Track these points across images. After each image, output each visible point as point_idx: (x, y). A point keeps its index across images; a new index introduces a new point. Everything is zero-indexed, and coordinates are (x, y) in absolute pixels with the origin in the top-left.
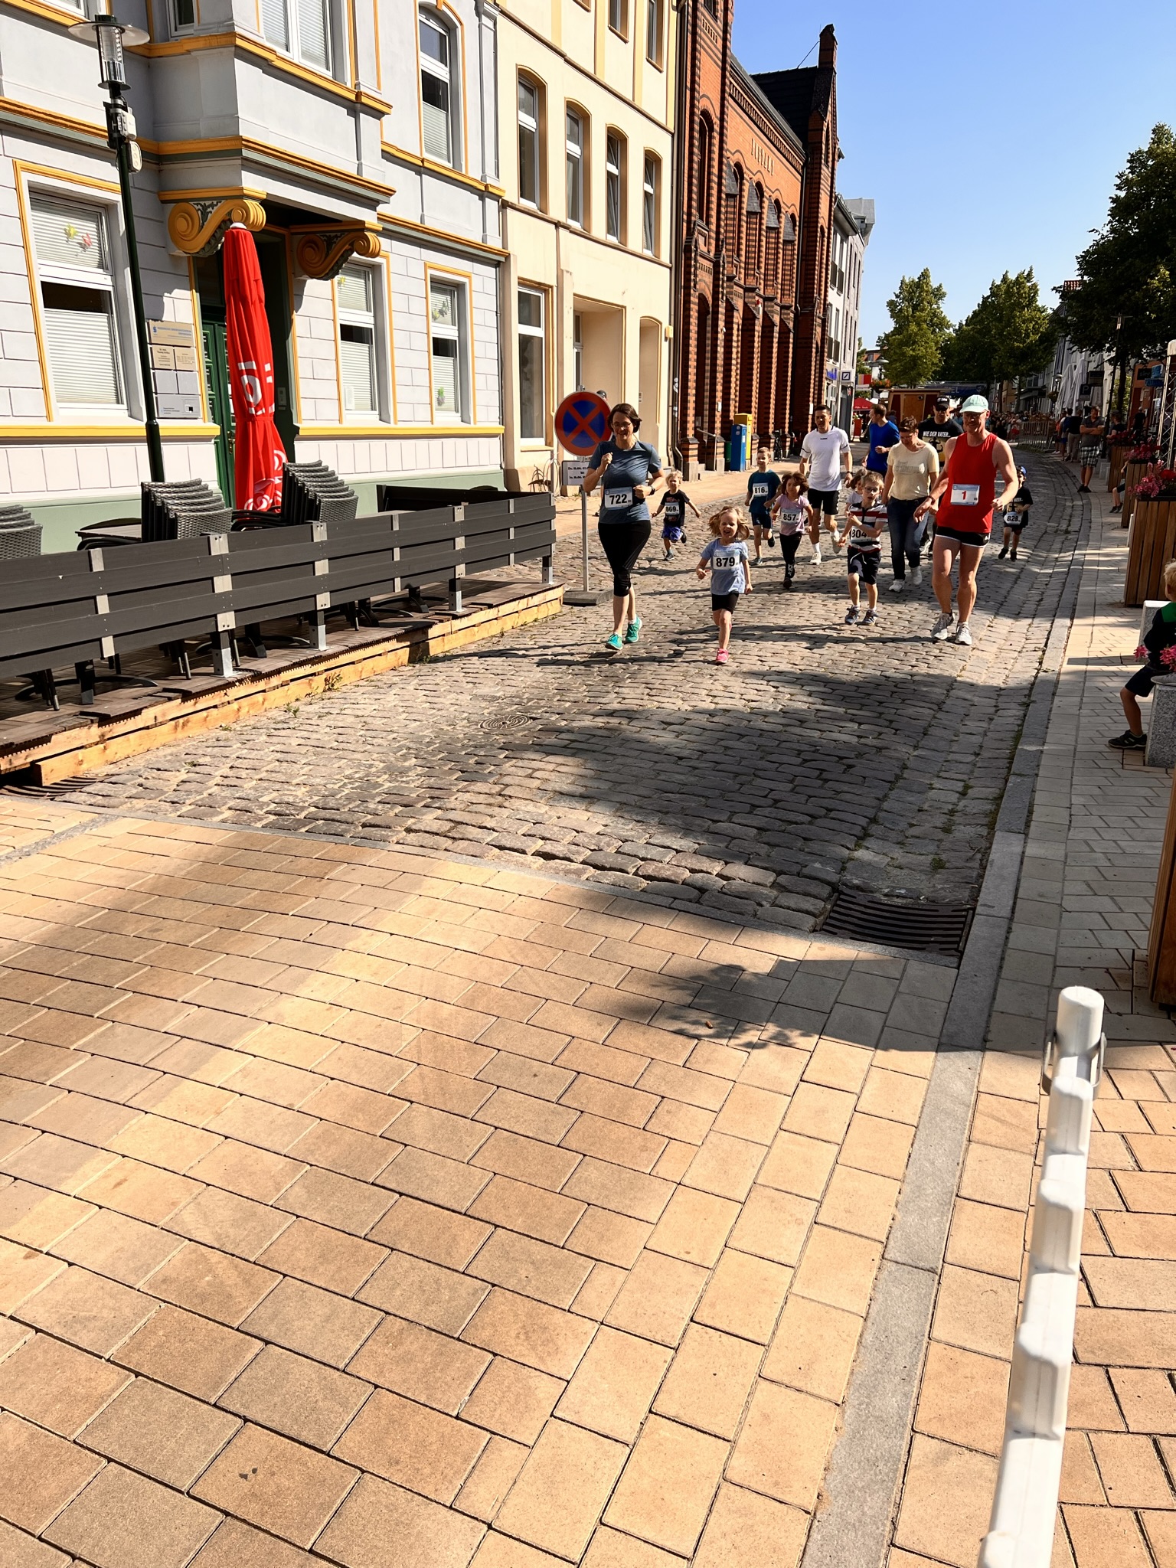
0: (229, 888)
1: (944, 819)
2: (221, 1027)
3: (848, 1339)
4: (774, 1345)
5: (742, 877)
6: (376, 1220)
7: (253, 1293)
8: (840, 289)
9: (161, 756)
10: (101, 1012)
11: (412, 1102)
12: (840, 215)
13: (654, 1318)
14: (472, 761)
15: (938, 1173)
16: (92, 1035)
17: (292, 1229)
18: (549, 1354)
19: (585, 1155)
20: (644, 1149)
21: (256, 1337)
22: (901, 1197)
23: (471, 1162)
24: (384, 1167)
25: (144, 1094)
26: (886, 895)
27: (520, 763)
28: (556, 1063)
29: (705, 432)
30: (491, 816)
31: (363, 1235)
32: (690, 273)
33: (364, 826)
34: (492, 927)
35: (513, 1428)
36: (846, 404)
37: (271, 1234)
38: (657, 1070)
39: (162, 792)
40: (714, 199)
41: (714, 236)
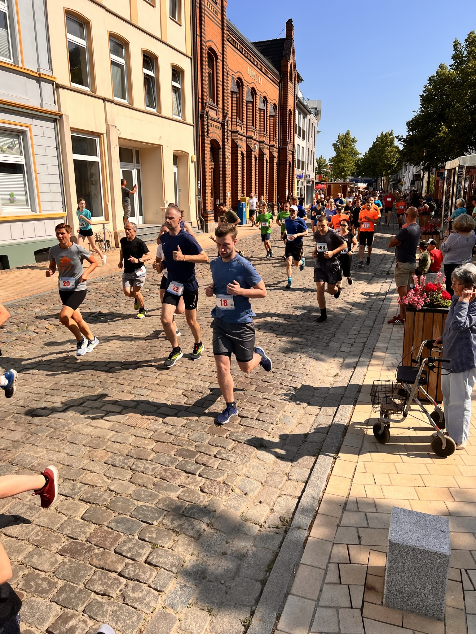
8: (304, 138)
12: (301, 106)
32: (204, 128)
40: (220, 93)
41: (222, 111)
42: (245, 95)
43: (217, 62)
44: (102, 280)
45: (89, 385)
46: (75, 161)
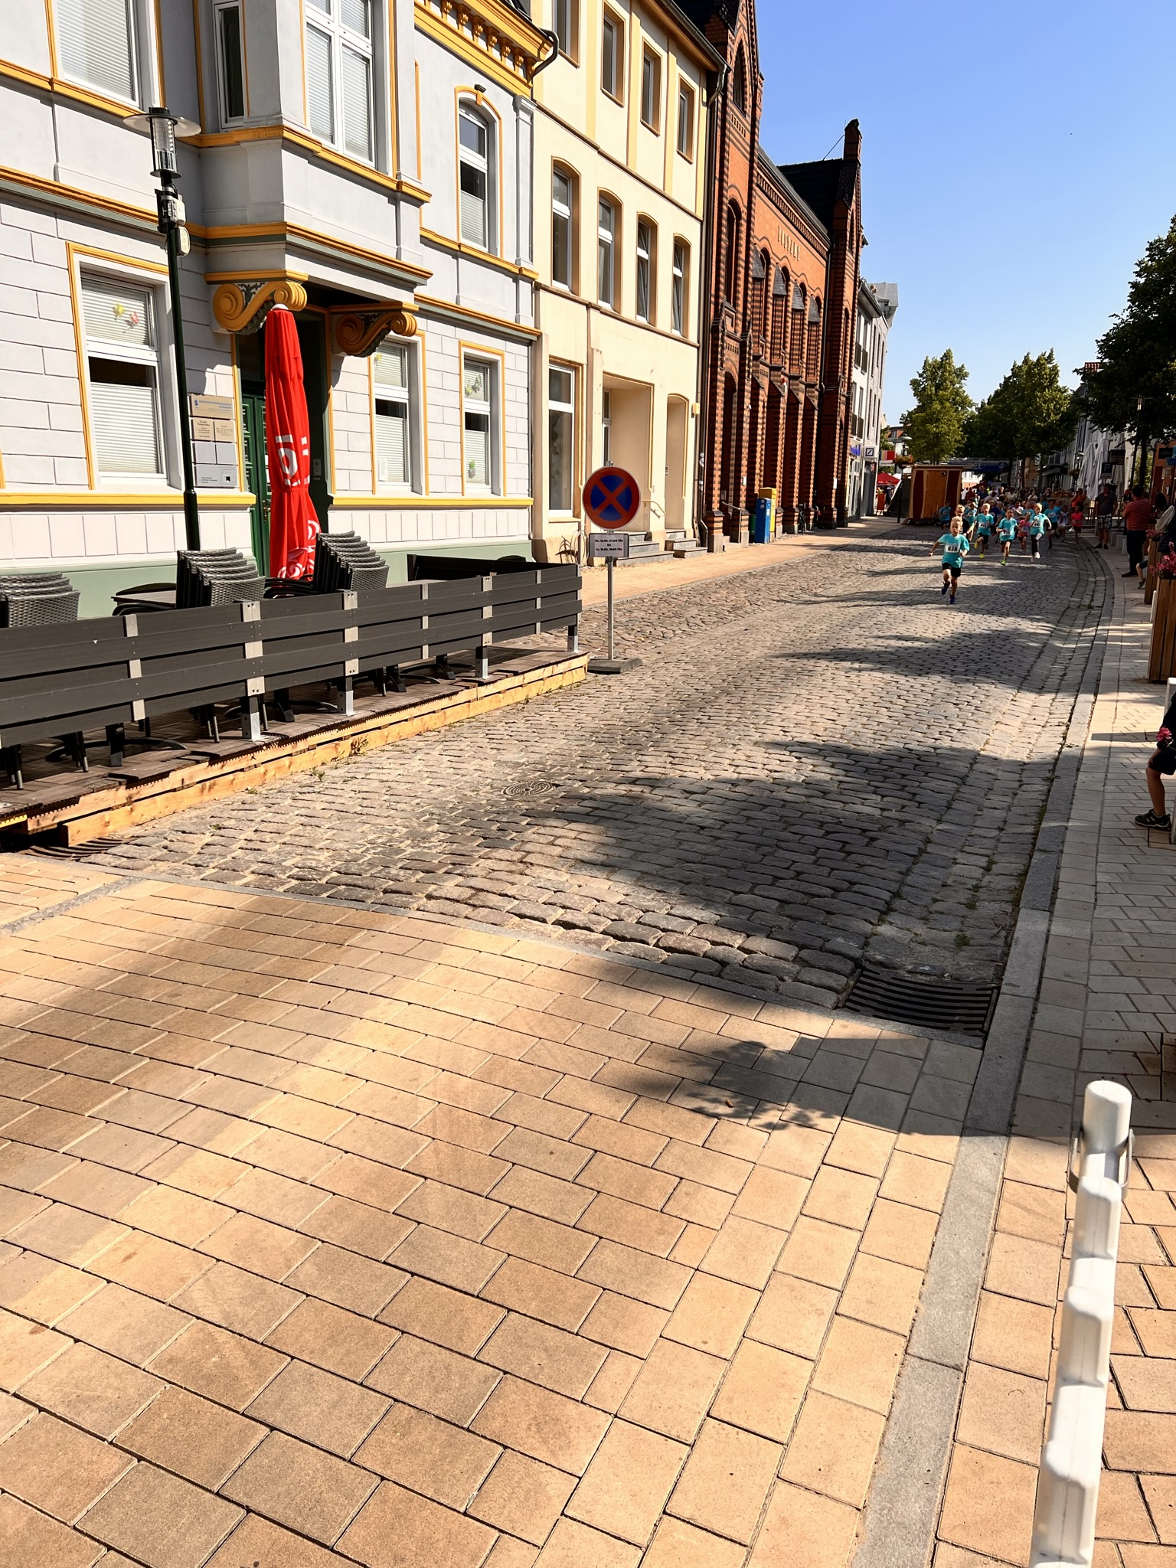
0: (249, 954)
1: (968, 894)
2: (235, 1096)
3: (871, 1439)
4: (793, 1444)
5: (765, 951)
6: (387, 1301)
7: (259, 1375)
8: (864, 369)
9: (186, 819)
10: (117, 1078)
11: (426, 1178)
12: (864, 299)
13: (669, 1411)
14: (494, 828)
15: (962, 1264)
16: (107, 1102)
17: (301, 1308)
18: (561, 1448)
19: (601, 1238)
20: (661, 1232)
21: (261, 1423)
22: (924, 1289)
23: (485, 1243)
24: (396, 1245)
25: (157, 1164)
26: (909, 972)
27: (542, 831)
28: (573, 1141)
29: (730, 505)
30: (512, 884)
31: (373, 1316)
32: (717, 353)
33: (385, 892)
34: (511, 998)
35: (522, 1527)
36: (870, 479)
37: (280, 1313)
38: (676, 1149)
39: (186, 855)
40: (741, 282)
41: (741, 317)
42: (771, 283)
43: (739, 225)
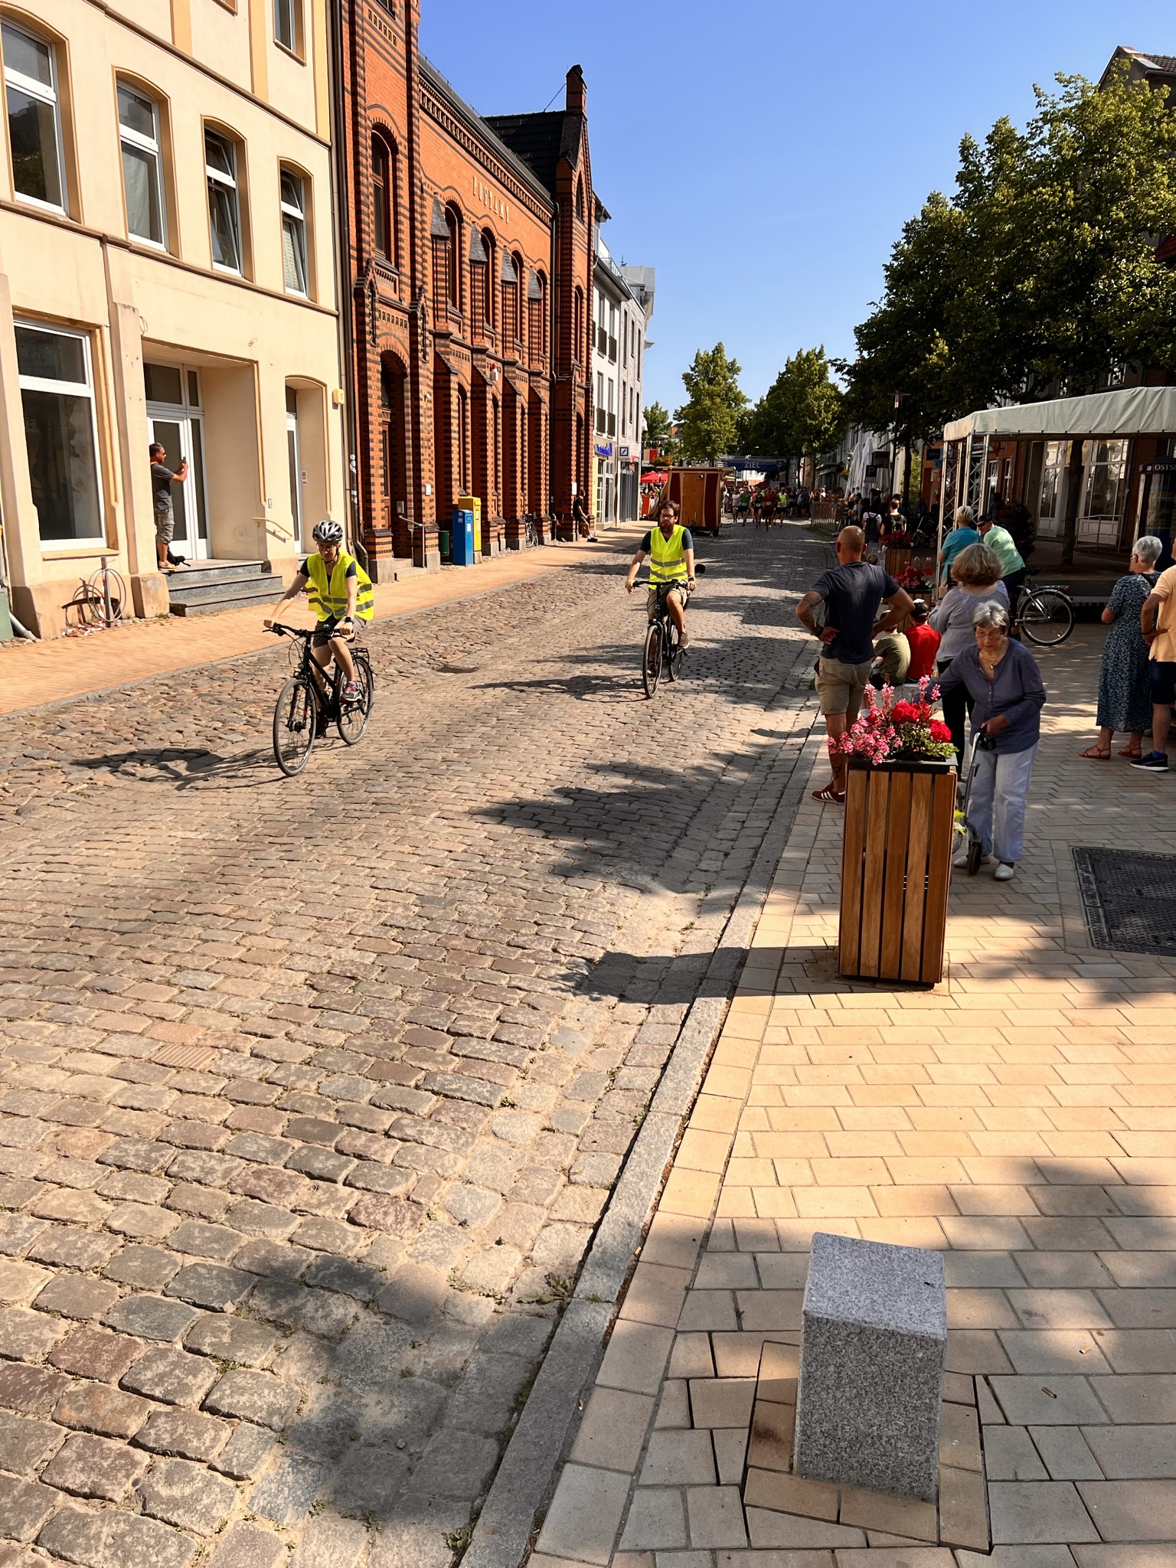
8: (613, 357)
12: (605, 277)
29: (411, 519)
32: (365, 323)
40: (405, 236)
41: (409, 281)
42: (467, 246)
43: (395, 160)
44: (100, 699)
45: (58, 966)
46: (25, 393)
